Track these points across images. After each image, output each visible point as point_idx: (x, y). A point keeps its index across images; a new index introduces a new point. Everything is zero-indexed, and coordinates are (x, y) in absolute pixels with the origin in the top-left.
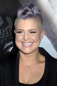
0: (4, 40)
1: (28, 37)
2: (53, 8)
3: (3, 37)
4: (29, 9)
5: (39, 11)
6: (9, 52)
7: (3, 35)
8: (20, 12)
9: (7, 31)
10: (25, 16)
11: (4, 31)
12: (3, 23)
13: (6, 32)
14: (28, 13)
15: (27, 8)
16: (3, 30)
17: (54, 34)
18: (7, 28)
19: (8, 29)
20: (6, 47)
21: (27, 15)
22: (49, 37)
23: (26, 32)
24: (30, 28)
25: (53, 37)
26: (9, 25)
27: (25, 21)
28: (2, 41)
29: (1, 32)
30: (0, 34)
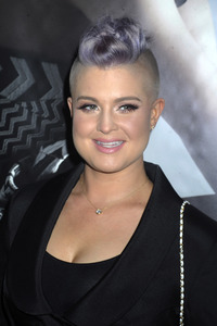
0: (36, 135)
1: (114, 124)
3: (33, 125)
4: (118, 35)
5: (148, 39)
6: (52, 174)
7: (34, 120)
8: (88, 45)
9: (44, 107)
10: (105, 56)
11: (35, 109)
12: (32, 82)
13: (41, 111)
14: (113, 47)
15: (111, 31)
16: (34, 104)
17: (194, 118)
18: (45, 97)
19: (49, 103)
20: (41, 157)
21: (109, 54)
23: (107, 107)
24: (118, 95)
25: (192, 127)
26: (50, 88)
27: (103, 72)
28: (29, 139)
29: (26, 112)
30: (24, 117)
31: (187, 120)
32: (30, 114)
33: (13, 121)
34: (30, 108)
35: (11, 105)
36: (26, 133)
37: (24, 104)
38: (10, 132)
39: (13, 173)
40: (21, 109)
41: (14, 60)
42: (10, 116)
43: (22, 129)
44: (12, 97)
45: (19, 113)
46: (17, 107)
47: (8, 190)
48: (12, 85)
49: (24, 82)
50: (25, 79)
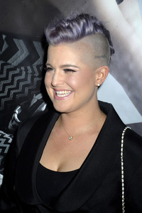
0: (31, 88)
2: (129, 21)
3: (29, 81)
6: (42, 112)
7: (29, 78)
9: (36, 69)
11: (30, 71)
12: (28, 54)
13: (33, 73)
16: (29, 68)
17: (131, 74)
18: (36, 63)
19: (38, 67)
20: (34, 101)
22: (122, 81)
25: (130, 80)
26: (39, 57)
28: (27, 90)
29: (24, 73)
30: (23, 76)
31: (126, 76)
32: (27, 74)
33: (16, 79)
34: (26, 70)
35: (15, 69)
36: (24, 86)
37: (23, 68)
38: (14, 86)
39: (17, 112)
40: (21, 71)
41: (15, 40)
42: (14, 76)
43: (22, 84)
44: (15, 64)
45: (20, 74)
46: (18, 70)
47: (14, 123)
48: (14, 56)
49: (22, 54)
50: (22, 52)
